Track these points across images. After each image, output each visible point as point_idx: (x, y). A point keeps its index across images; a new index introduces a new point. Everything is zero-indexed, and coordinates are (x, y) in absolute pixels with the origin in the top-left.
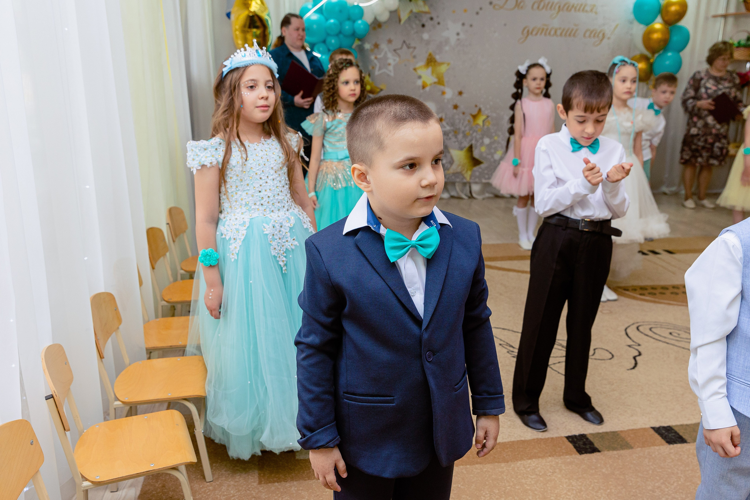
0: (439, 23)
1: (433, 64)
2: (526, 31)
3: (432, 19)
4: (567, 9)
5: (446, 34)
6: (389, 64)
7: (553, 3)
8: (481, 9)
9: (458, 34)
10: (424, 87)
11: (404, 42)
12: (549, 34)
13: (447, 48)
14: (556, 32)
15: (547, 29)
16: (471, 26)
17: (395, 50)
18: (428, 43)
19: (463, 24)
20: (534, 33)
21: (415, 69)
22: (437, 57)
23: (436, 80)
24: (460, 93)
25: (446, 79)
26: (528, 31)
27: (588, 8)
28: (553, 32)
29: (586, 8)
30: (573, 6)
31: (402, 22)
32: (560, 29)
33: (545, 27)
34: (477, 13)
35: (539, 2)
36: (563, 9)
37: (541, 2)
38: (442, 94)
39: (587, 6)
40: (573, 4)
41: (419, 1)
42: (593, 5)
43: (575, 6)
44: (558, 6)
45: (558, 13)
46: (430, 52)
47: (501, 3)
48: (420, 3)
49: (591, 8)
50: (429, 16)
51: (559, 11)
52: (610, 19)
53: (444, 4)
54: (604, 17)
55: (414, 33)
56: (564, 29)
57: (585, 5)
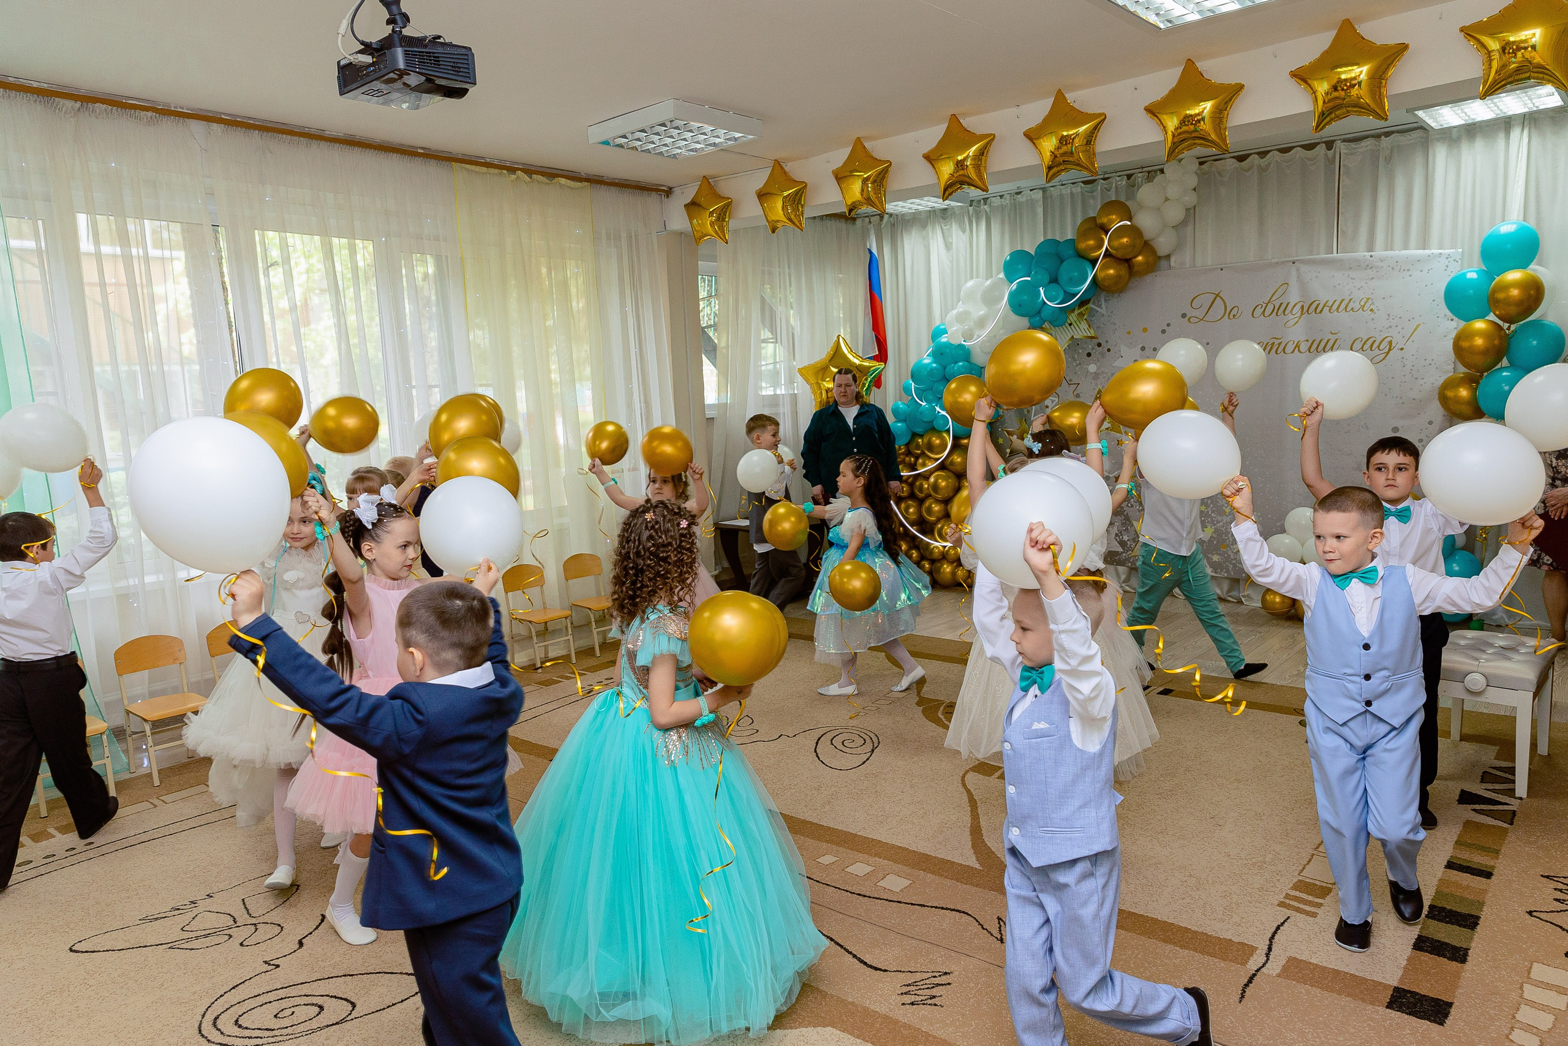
0: (1109, 350)
3: (1099, 345)
4: (1316, 309)
5: (1118, 363)
6: (1047, 407)
7: (1288, 303)
8: (1169, 325)
12: (1284, 350)
14: (1298, 346)
15: (1280, 344)
16: (1155, 349)
18: (1096, 376)
19: (1143, 349)
27: (1355, 305)
28: (1290, 348)
29: (1351, 305)
30: (1325, 306)
32: (1307, 341)
33: (1277, 342)
34: (1163, 331)
35: (1264, 305)
36: (1308, 311)
37: (1267, 304)
38: (1118, 444)
39: (1354, 302)
40: (1327, 302)
41: (1082, 323)
42: (1365, 300)
43: (1330, 304)
44: (1298, 306)
45: (1300, 318)
46: (1099, 389)
47: (1200, 314)
48: (1084, 325)
49: (1362, 303)
50: (1095, 341)
51: (1302, 314)
52: (1400, 318)
53: (1115, 324)
54: (1389, 315)
55: (1077, 366)
56: (1314, 341)
57: (1351, 299)
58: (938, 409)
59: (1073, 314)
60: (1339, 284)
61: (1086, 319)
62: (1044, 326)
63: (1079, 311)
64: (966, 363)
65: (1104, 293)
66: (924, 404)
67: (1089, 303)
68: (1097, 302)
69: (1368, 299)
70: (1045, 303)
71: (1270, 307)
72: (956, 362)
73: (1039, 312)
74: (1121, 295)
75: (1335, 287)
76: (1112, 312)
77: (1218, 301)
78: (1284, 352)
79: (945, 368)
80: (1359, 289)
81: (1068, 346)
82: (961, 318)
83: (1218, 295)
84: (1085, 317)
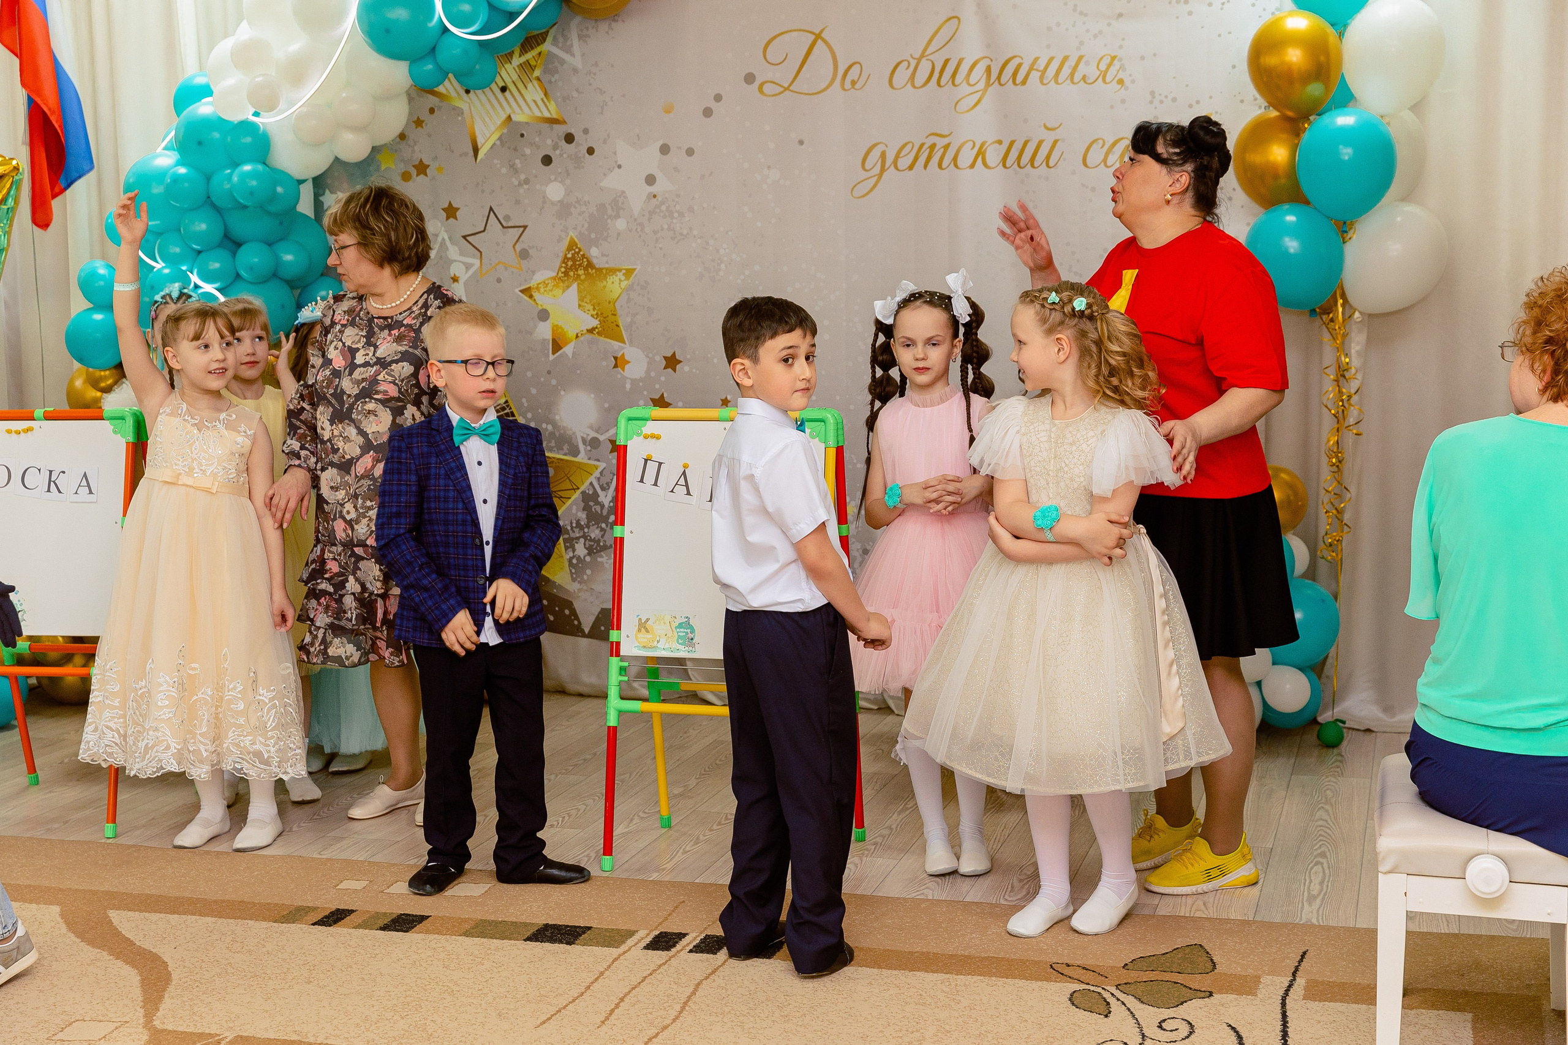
0: (591, 151)
1: (581, 272)
2: (875, 155)
3: (569, 138)
4: (1016, 73)
5: (614, 181)
6: (455, 279)
7: (961, 60)
8: (718, 98)
9: (650, 180)
10: (557, 346)
11: (491, 209)
12: (955, 160)
13: (621, 224)
14: (981, 153)
15: (946, 147)
16: (690, 152)
17: (464, 237)
18: (564, 209)
19: (665, 149)
20: (904, 163)
21: (527, 291)
22: (594, 252)
23: (595, 323)
24: (672, 362)
25: (623, 321)
26: (883, 155)
27: (1088, 69)
28: (967, 156)
29: (1082, 70)
30: (1031, 69)
31: (481, 155)
32: (1000, 142)
33: (941, 142)
34: (708, 112)
35: (913, 63)
36: (999, 78)
37: (919, 61)
38: (616, 366)
39: (1087, 63)
40: (1037, 59)
41: (530, 86)
42: (1107, 60)
43: (1041, 64)
44: (980, 69)
45: (985, 91)
46: (571, 237)
47: (783, 75)
48: (533, 92)
49: (1103, 67)
50: (562, 130)
51: (988, 84)
52: (1174, 100)
53: (602, 92)
54: (1152, 93)
55: (520, 185)
56: (1012, 143)
57: (1081, 58)
58: (194, 278)
59: (507, 66)
60: (1058, 24)
61: (538, 79)
62: (441, 89)
63: (523, 59)
64: (260, 167)
65: (578, 19)
66: (158, 265)
67: (545, 40)
68: (561, 40)
69: (1114, 58)
70: (446, 30)
71: (925, 68)
72: (236, 165)
73: (434, 49)
74: (614, 25)
75: (1049, 29)
76: (596, 64)
77: (820, 47)
78: (956, 166)
79: (208, 178)
80: (1095, 36)
81: (500, 138)
82: (244, 57)
83: (818, 36)
84: (537, 73)
